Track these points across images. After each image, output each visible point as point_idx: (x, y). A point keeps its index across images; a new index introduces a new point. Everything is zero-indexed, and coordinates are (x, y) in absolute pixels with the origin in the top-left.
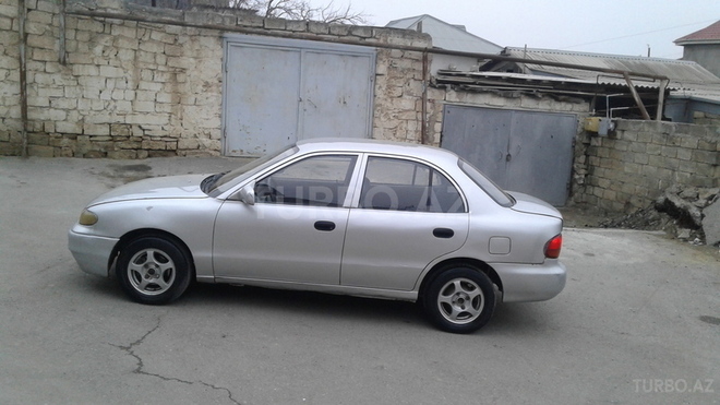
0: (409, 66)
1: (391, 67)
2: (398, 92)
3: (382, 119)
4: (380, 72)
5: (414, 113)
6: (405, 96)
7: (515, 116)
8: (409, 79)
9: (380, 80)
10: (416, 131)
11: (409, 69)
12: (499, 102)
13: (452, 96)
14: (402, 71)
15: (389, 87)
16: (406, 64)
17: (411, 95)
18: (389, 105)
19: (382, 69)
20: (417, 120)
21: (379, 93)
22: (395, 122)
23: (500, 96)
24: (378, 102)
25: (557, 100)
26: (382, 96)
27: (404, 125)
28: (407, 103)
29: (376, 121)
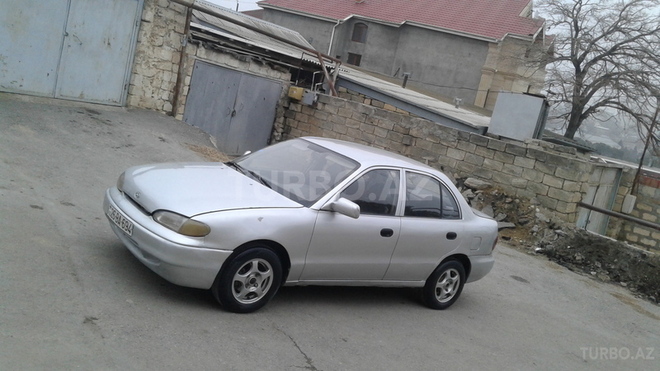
0: (172, 18)
1: (157, 16)
2: (160, 41)
3: (143, 66)
4: (147, 19)
5: (170, 64)
6: (165, 46)
7: (244, 77)
8: (170, 30)
9: (147, 27)
10: (170, 82)
11: (172, 21)
12: (234, 64)
13: (202, 52)
14: (166, 22)
15: (153, 35)
16: (169, 15)
17: (170, 46)
18: (151, 53)
19: (149, 15)
20: (172, 71)
21: (144, 40)
22: (153, 71)
23: (237, 58)
24: (142, 49)
25: (273, 68)
26: (146, 43)
27: (161, 75)
28: (166, 54)
29: (138, 69)
